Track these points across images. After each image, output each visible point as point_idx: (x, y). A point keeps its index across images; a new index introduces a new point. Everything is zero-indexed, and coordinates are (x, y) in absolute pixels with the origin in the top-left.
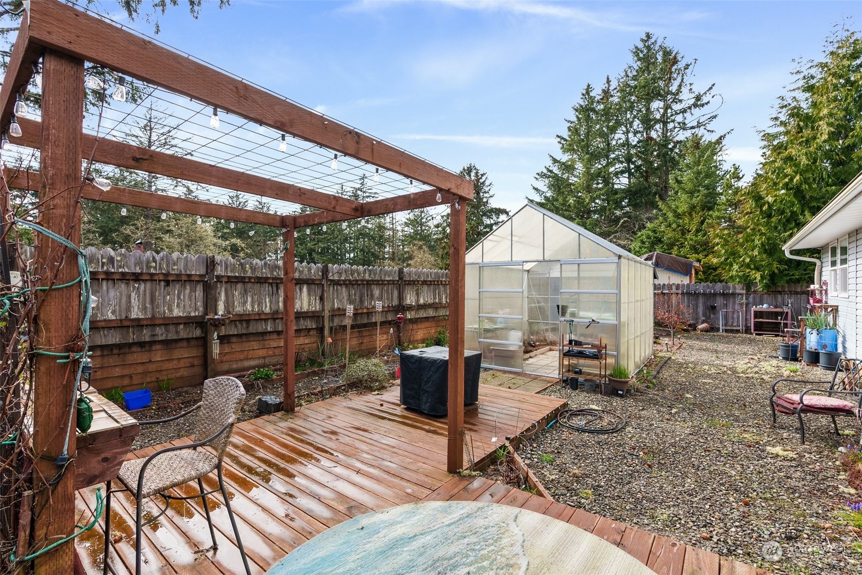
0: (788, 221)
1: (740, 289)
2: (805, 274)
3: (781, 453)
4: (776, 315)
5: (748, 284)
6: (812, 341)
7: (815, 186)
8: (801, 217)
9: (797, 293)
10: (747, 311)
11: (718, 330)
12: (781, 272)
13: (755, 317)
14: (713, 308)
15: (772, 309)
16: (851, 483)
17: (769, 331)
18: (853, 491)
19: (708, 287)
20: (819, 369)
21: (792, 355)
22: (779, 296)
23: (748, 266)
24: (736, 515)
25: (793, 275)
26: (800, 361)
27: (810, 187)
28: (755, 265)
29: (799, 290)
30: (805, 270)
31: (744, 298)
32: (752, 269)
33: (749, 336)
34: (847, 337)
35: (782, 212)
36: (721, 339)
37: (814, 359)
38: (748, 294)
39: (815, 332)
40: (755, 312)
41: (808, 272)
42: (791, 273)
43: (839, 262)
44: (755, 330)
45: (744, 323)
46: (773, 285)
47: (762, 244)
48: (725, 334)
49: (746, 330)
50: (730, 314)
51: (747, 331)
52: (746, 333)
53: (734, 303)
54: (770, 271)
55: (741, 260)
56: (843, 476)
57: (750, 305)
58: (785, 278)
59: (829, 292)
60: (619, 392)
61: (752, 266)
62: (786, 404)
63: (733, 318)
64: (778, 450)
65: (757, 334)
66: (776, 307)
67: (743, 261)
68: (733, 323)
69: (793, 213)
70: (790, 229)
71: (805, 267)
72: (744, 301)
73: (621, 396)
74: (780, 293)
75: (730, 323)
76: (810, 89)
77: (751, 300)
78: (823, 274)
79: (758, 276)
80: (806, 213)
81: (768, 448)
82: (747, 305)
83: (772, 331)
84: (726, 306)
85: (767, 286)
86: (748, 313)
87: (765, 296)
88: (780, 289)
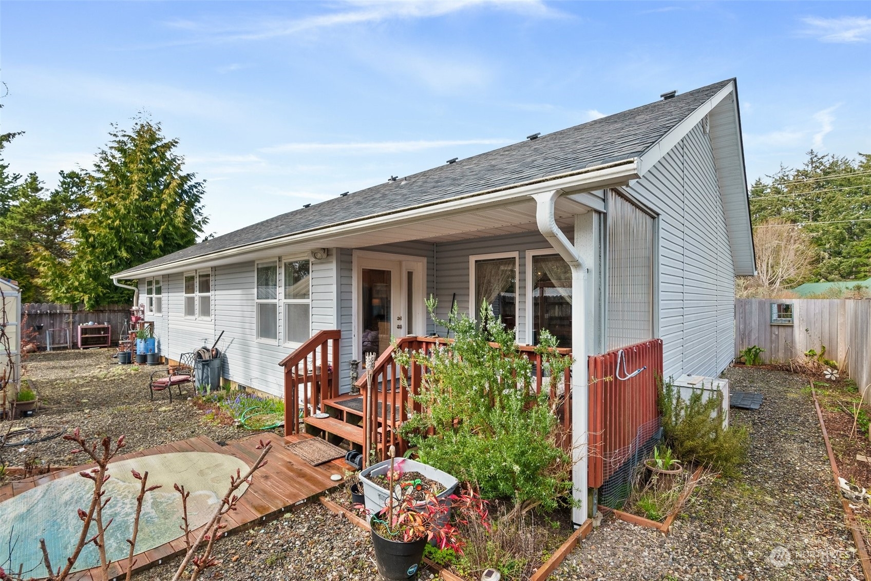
0: (109, 253)
1: (67, 309)
2: (122, 297)
3: (167, 409)
4: (98, 330)
5: (75, 306)
6: (141, 347)
7: (128, 230)
8: (118, 252)
9: (114, 311)
10: (75, 329)
11: (45, 349)
12: (104, 294)
13: (82, 334)
14: (40, 328)
15: (96, 325)
16: (200, 409)
17: (93, 344)
18: (202, 411)
19: (33, 307)
20: (147, 366)
21: (128, 360)
22: (101, 314)
23: (76, 289)
24: (169, 435)
25: (113, 297)
26: (133, 363)
27: (126, 231)
28: (82, 288)
29: (116, 309)
30: (121, 293)
31: (71, 317)
32: (79, 292)
33: (77, 351)
34: (161, 342)
35: (103, 245)
36: (48, 358)
37: (143, 360)
38: (74, 313)
39: (143, 342)
40: (82, 329)
41: (123, 295)
42: (111, 296)
43: (154, 291)
44: (82, 345)
45: (71, 340)
46: (97, 306)
47: (89, 270)
48: (52, 352)
49: (73, 346)
50: (57, 333)
51: (75, 346)
52: (73, 349)
53: (61, 322)
54: (96, 294)
55: (69, 283)
56: (195, 408)
57: (76, 323)
58: (107, 300)
59: (145, 311)
60: (29, 413)
61: (80, 289)
62: (160, 385)
63: (60, 336)
64: (164, 408)
65: (84, 348)
66: (99, 324)
67: (72, 284)
68: (59, 341)
69: (113, 248)
70: (111, 260)
71: (121, 291)
72: (71, 319)
73: (31, 416)
74: (102, 311)
75: (57, 341)
76: (122, 150)
77: (77, 318)
78: (140, 298)
79: (86, 298)
80: (123, 249)
81: (159, 409)
82: (74, 323)
83: (95, 344)
84: (53, 325)
85: (92, 306)
86: (75, 330)
87: (90, 315)
88: (102, 309)
